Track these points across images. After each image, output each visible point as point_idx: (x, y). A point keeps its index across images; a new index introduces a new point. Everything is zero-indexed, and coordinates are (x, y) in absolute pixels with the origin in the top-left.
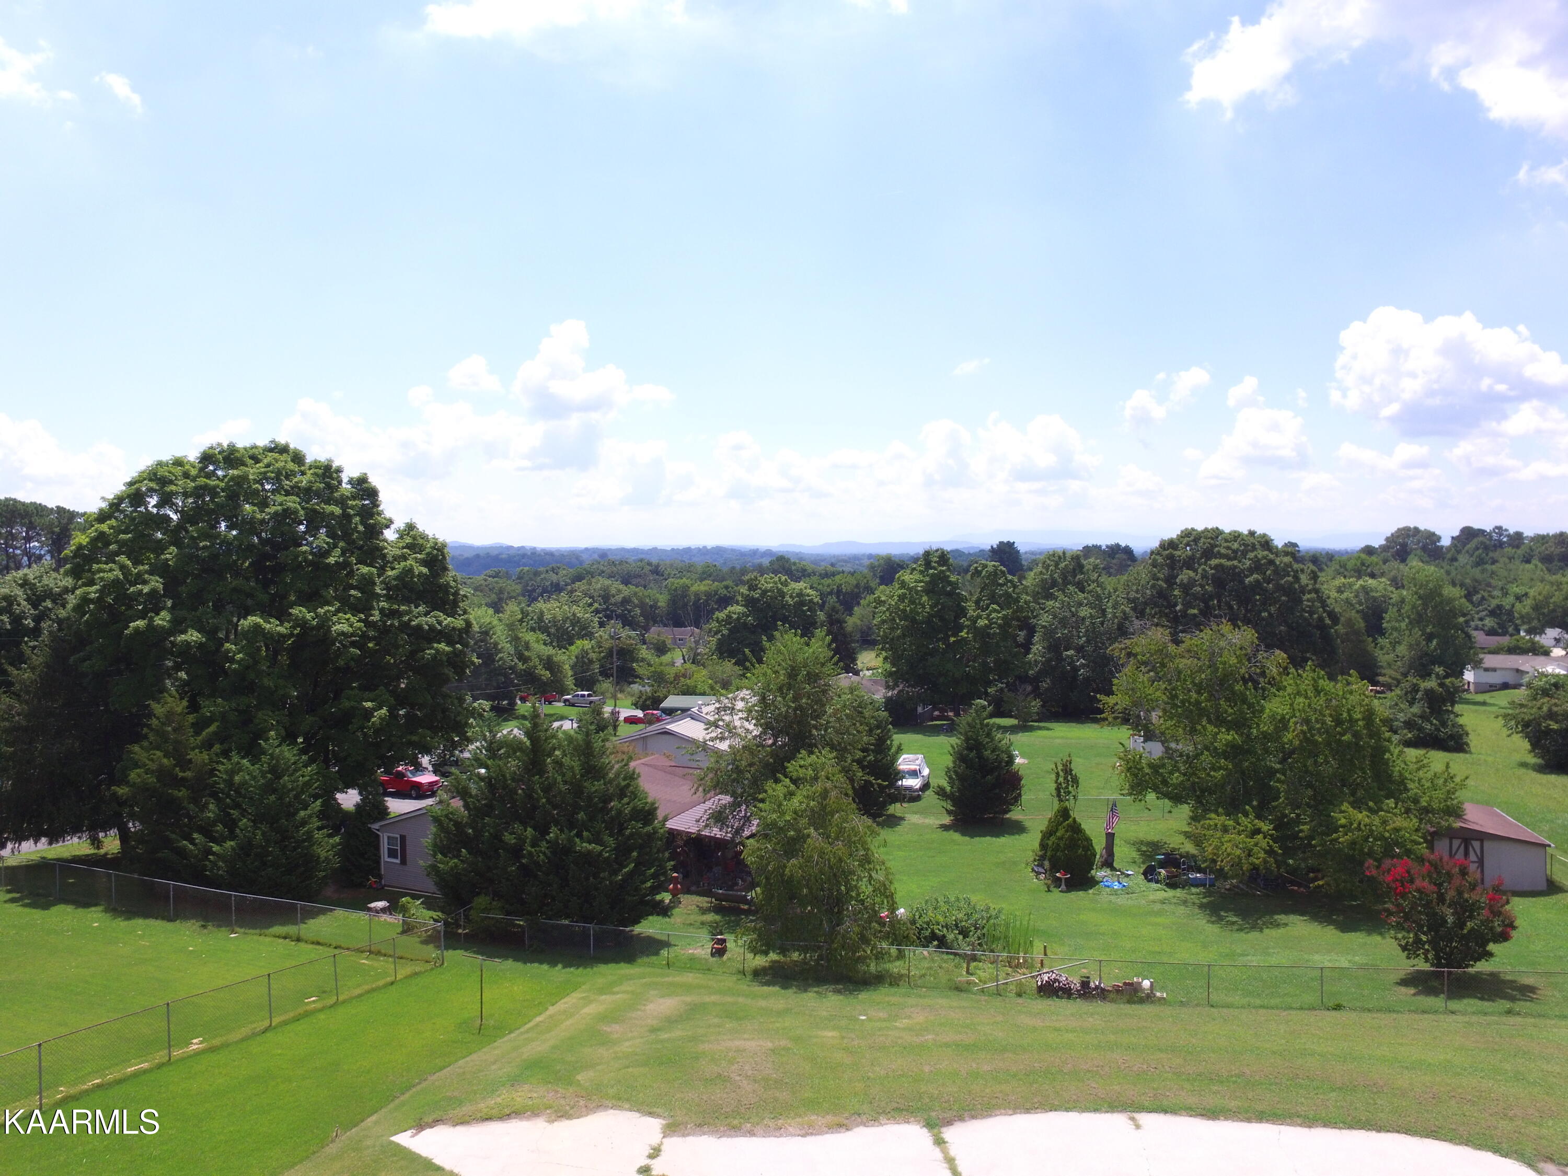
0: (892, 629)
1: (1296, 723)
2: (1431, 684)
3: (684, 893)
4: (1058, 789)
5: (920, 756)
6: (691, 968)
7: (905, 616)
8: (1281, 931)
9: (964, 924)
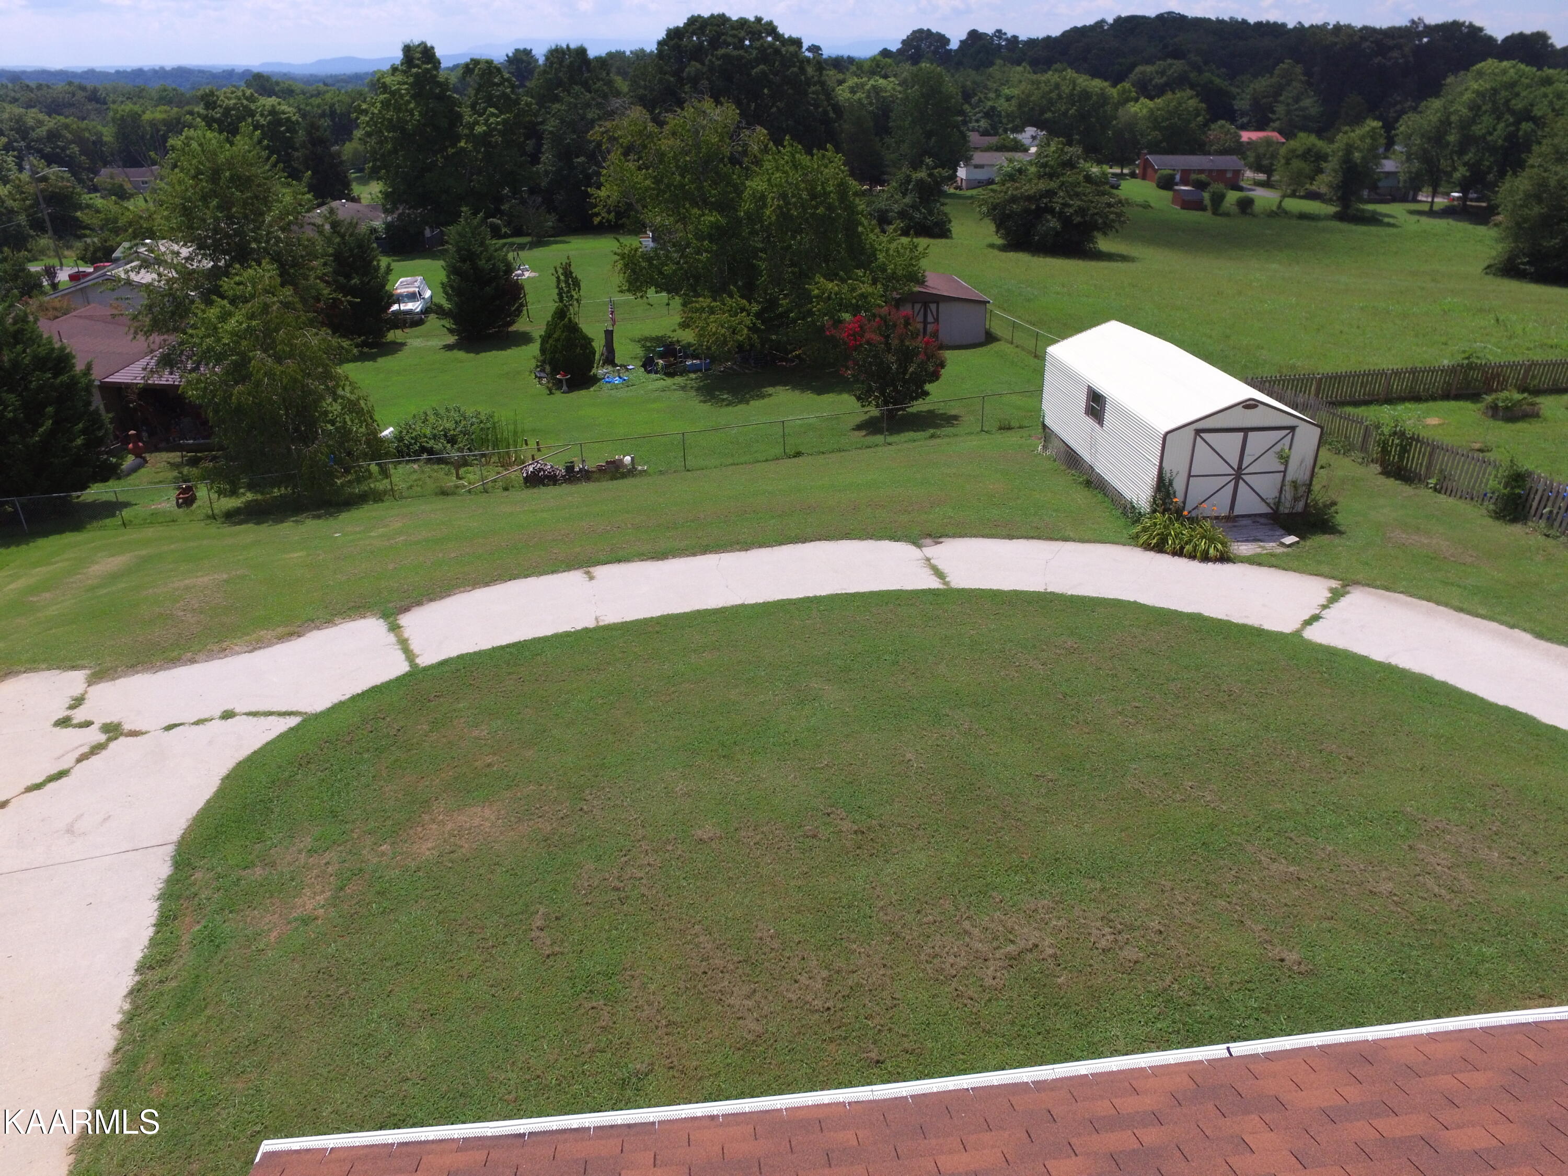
0: (381, 143)
1: (773, 199)
2: (922, 174)
3: (151, 452)
4: (560, 294)
5: (419, 278)
6: (151, 523)
7: (392, 127)
8: (766, 400)
9: (452, 432)
